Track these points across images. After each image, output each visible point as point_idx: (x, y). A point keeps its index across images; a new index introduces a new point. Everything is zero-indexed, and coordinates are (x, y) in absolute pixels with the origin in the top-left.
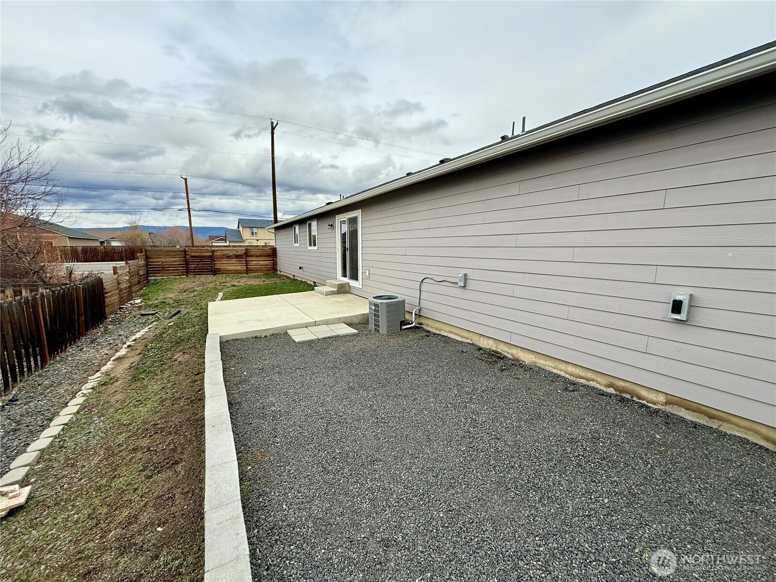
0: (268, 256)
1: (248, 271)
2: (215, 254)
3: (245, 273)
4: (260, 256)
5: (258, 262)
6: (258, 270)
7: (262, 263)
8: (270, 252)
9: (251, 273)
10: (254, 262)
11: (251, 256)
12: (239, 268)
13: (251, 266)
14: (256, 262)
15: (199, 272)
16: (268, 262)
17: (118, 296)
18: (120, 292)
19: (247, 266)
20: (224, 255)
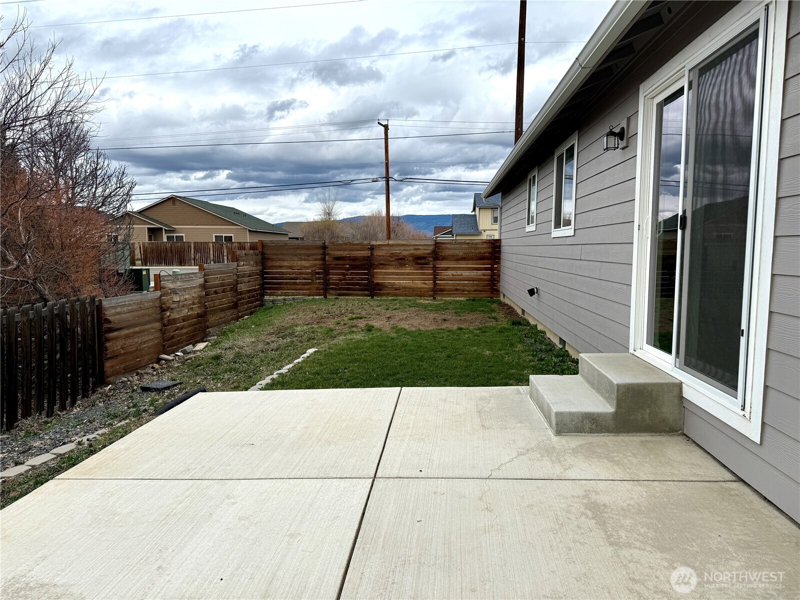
0: (481, 258)
1: (436, 291)
2: (377, 253)
3: (430, 296)
4: (463, 259)
5: (459, 272)
6: (457, 290)
7: (466, 273)
8: (485, 250)
9: (444, 295)
10: (450, 273)
11: (444, 258)
12: (419, 284)
13: (444, 280)
14: (454, 272)
15: (345, 289)
16: (480, 272)
17: (158, 334)
18: (164, 325)
19: (435, 279)
20: (392, 255)
